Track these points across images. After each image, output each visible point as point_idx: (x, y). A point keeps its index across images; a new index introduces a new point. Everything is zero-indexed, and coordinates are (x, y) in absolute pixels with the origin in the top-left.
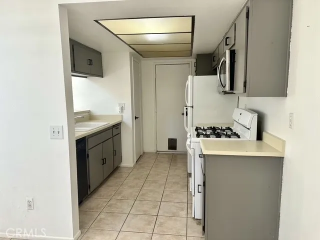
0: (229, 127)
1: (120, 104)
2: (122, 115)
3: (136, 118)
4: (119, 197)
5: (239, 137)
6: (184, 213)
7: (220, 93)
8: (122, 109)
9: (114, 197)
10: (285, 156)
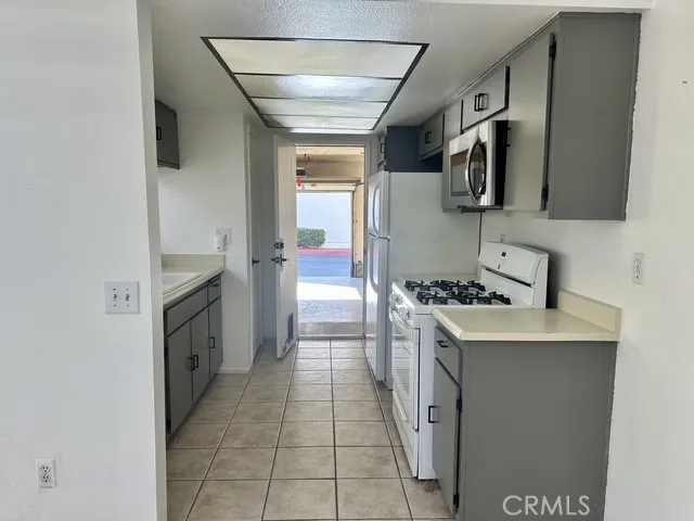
0: (473, 282)
1: (218, 232)
2: (224, 256)
3: (254, 262)
4: (237, 444)
5: (507, 301)
6: (391, 469)
7: (445, 210)
8: (225, 241)
9: (225, 444)
10: (621, 340)
